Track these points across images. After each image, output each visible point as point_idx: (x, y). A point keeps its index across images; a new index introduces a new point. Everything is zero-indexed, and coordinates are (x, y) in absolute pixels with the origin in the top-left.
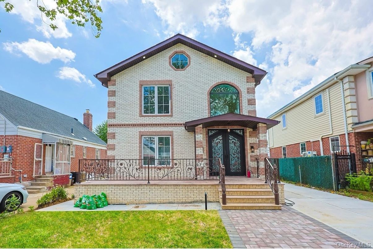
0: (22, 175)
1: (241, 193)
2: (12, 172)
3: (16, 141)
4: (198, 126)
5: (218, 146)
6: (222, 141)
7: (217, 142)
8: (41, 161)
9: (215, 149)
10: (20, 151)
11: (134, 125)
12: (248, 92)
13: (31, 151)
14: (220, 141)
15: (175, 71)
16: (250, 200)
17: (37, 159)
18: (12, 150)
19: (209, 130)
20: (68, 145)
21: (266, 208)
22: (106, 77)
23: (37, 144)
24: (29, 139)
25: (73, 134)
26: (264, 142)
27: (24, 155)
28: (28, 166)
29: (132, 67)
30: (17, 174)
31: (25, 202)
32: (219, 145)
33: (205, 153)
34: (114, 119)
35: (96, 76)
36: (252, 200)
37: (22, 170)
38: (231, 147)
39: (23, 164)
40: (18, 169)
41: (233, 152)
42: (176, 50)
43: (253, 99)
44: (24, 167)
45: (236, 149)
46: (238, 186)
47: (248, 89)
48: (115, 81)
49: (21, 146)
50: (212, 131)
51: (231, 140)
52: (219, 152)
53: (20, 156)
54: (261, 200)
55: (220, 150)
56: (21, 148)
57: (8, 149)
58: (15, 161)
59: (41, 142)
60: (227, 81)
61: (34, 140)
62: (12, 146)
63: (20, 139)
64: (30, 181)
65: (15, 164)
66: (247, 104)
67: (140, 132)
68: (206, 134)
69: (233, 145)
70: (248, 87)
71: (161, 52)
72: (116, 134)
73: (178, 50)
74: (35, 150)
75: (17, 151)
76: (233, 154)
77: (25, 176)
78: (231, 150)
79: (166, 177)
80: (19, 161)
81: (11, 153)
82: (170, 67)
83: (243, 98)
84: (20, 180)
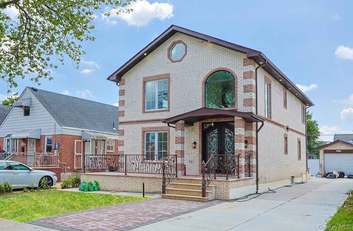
0: (66, 167)
1: (186, 186)
2: (59, 164)
3: (62, 140)
4: (178, 122)
5: (213, 141)
6: (217, 135)
7: (212, 136)
8: (81, 156)
9: (210, 144)
10: (64, 148)
11: (138, 122)
12: (245, 78)
13: (72, 147)
14: (216, 135)
15: (173, 63)
16: (187, 192)
17: (77, 154)
18: (59, 146)
19: (203, 124)
20: (103, 140)
21: (193, 199)
22: (115, 79)
23: (77, 140)
24: (71, 137)
25: (114, 129)
26: (238, 137)
27: (67, 150)
28: (71, 159)
29: (137, 65)
30: (62, 166)
31: (55, 184)
32: (215, 140)
33: (198, 149)
34: (123, 117)
35: (109, 79)
36: (188, 192)
37: (66, 163)
38: (226, 142)
39: (67, 158)
40: (64, 162)
41: (229, 147)
42: (174, 40)
43: (250, 85)
44: (67, 161)
45: (232, 144)
46: (189, 180)
47: (244, 73)
48: (124, 80)
49: (65, 143)
50: (207, 125)
51: (227, 134)
52: (214, 147)
53: (64, 152)
54: (195, 193)
55: (215, 145)
56: (64, 145)
57: (56, 146)
58: (61, 155)
59: (81, 138)
60: (222, 68)
61: (75, 137)
62: (59, 144)
63: (64, 137)
64: (73, 172)
65: (61, 158)
66: (243, 92)
67: (143, 128)
68: (199, 129)
69: (228, 139)
70: (245, 71)
71: (161, 46)
72: (124, 131)
73: (175, 40)
74: (75, 146)
75: (62, 147)
76: (228, 149)
77: (69, 168)
78: (226, 145)
79: (137, 170)
80: (63, 155)
81: (59, 149)
82: (168, 59)
83: (238, 85)
84: (65, 171)
